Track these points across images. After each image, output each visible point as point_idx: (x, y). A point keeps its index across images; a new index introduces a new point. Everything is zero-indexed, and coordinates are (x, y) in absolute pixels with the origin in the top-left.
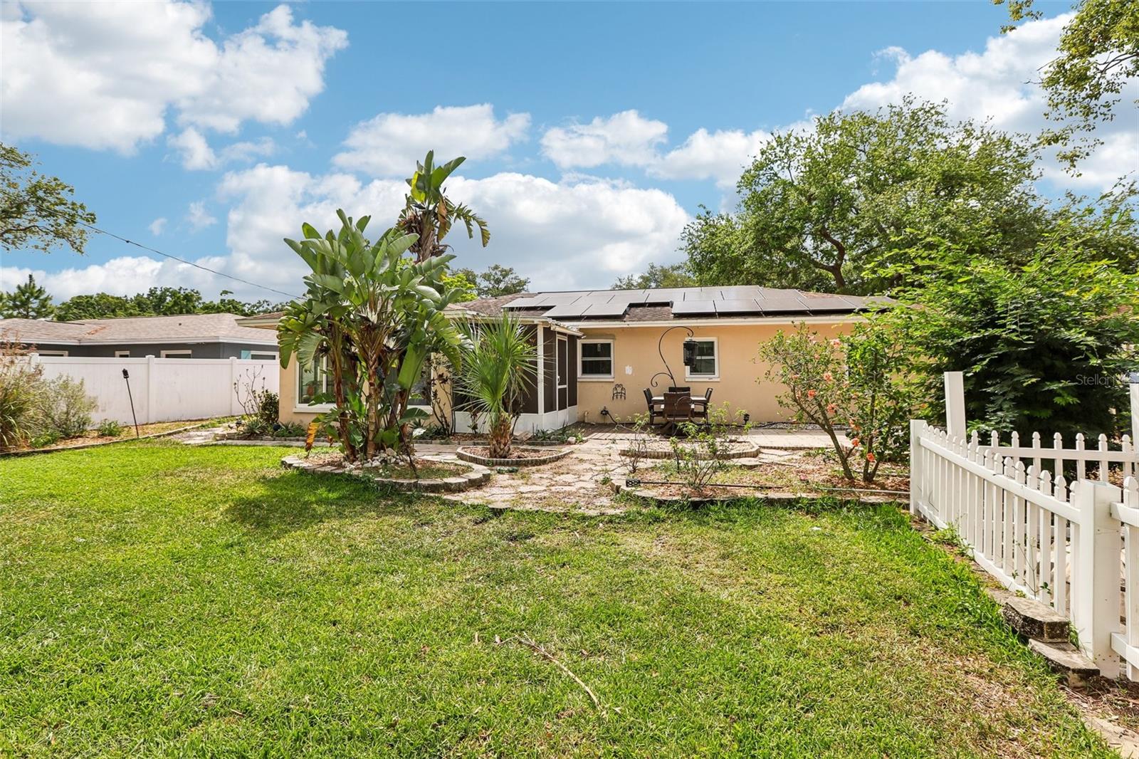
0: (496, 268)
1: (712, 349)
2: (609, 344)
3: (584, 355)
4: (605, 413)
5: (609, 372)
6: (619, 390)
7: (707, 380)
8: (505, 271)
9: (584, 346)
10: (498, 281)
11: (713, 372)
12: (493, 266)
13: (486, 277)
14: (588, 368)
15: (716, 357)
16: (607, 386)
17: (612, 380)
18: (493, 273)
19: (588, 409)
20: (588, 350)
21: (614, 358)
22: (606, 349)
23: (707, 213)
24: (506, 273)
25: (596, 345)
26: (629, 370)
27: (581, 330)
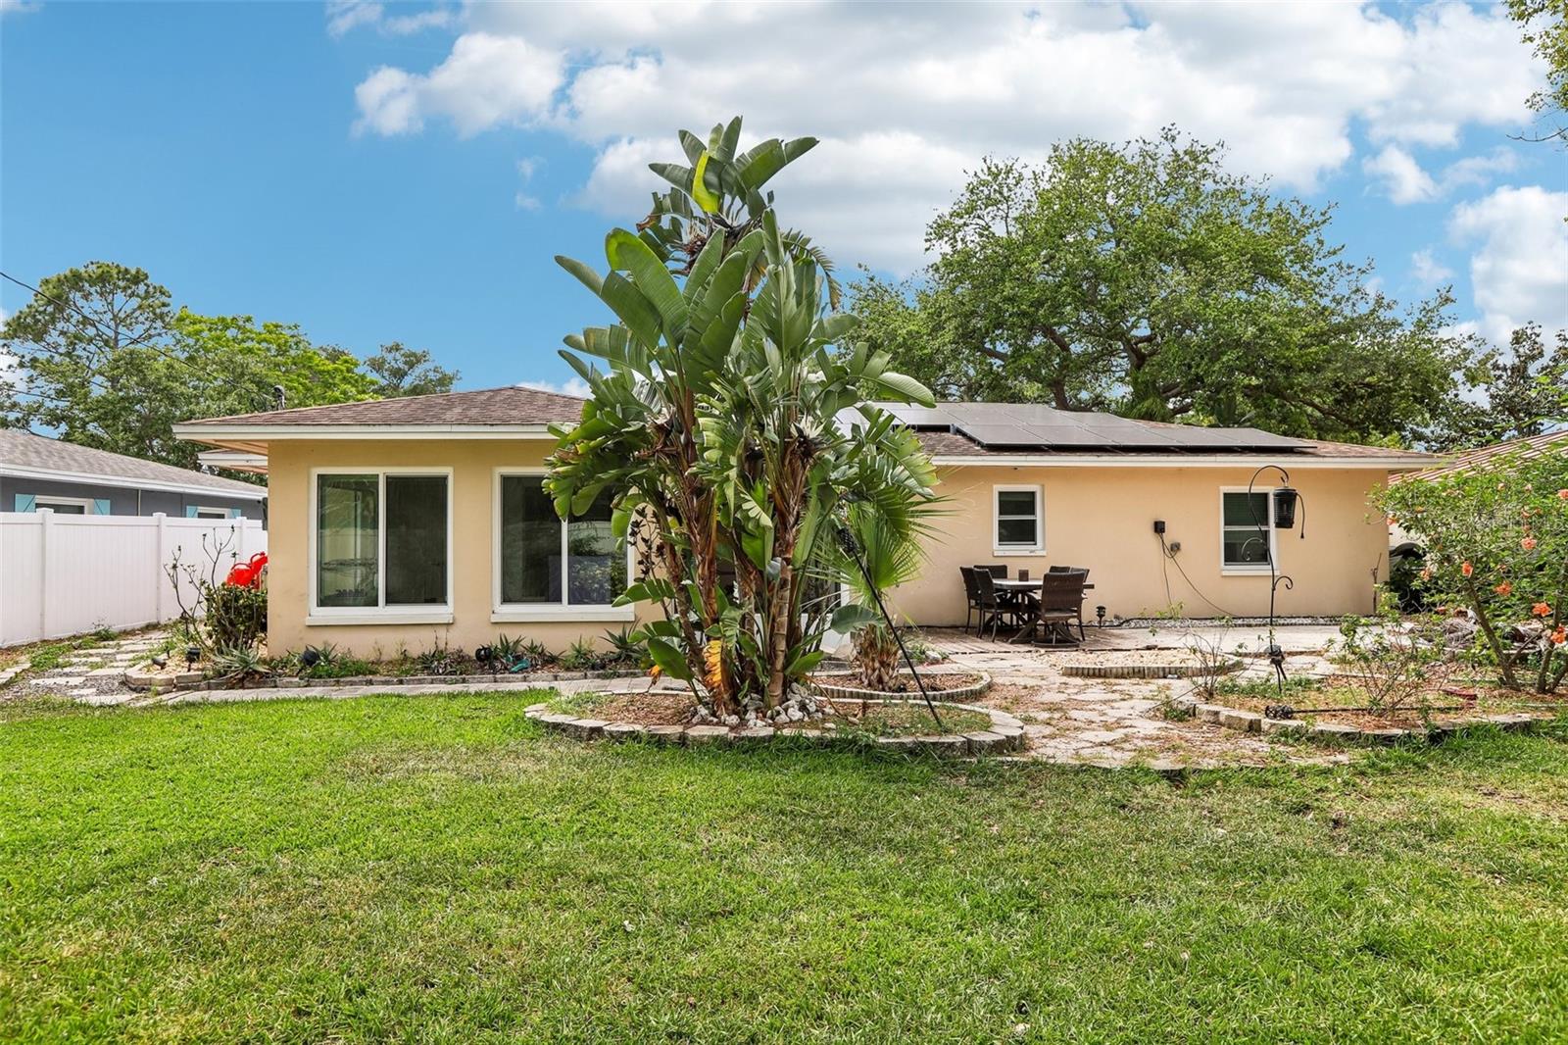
0: (397, 348)
1: (1032, 504)
7: (1027, 553)
8: (414, 355)
10: (399, 374)
11: (1034, 539)
12: (390, 344)
13: (377, 365)
15: (1038, 517)
18: (389, 357)
24: (413, 360)
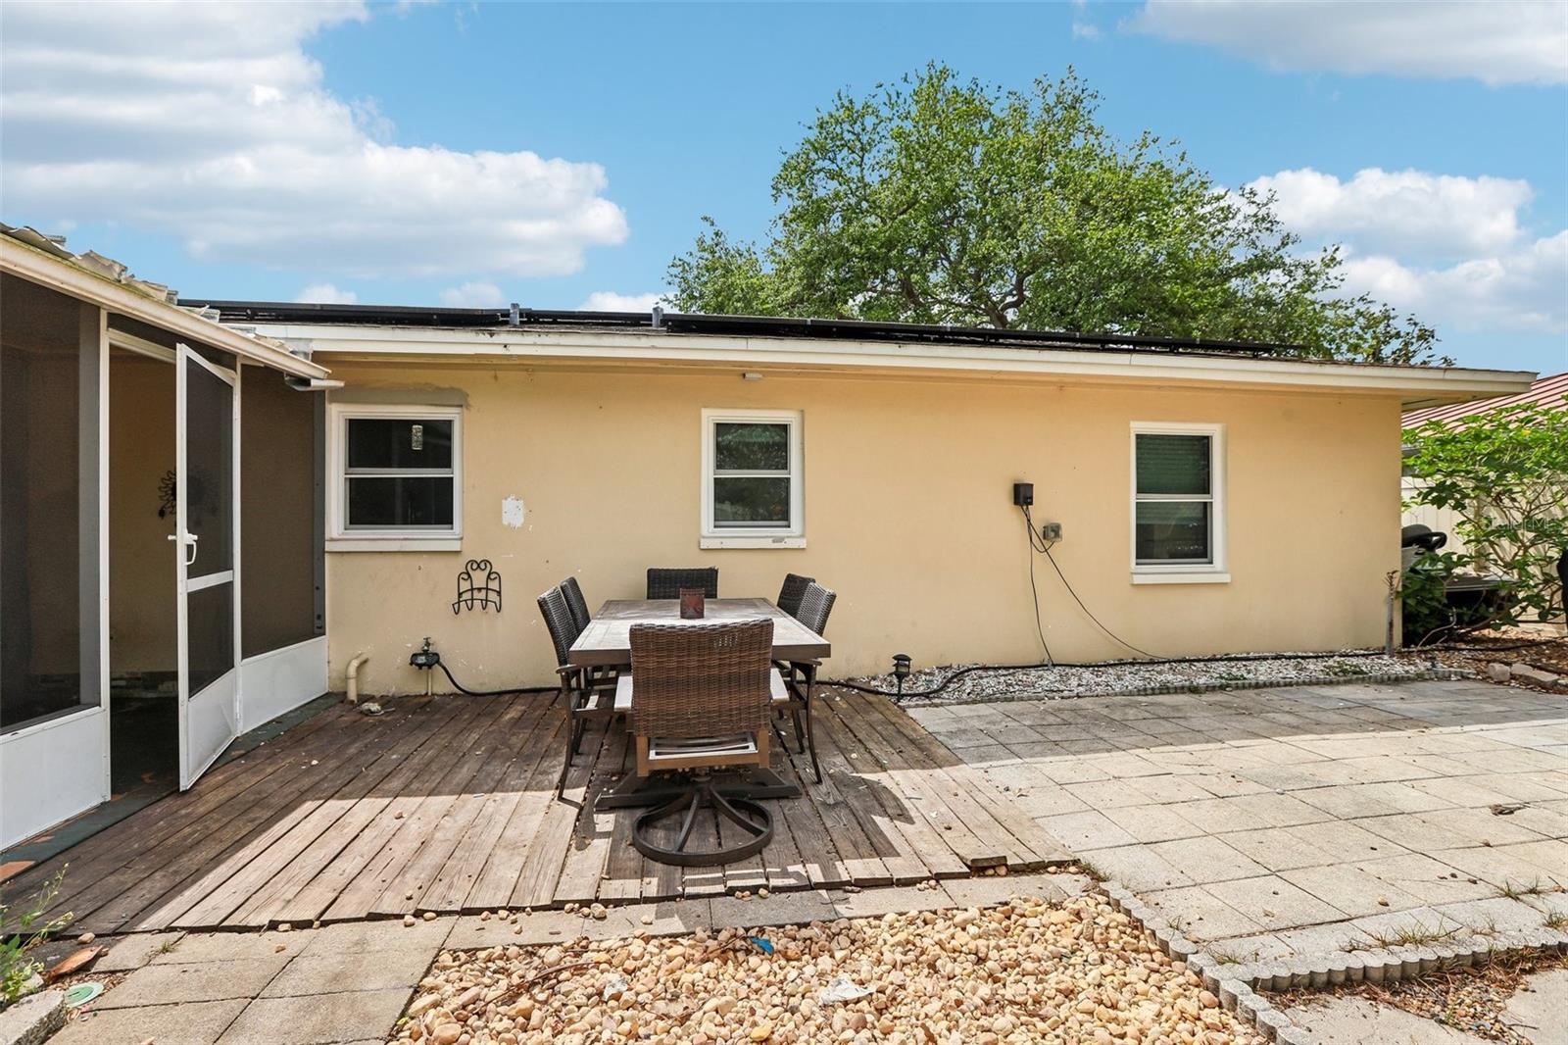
1: (783, 447)
2: (449, 423)
3: (355, 458)
4: (427, 660)
5: (445, 517)
6: (479, 578)
7: (768, 544)
9: (356, 428)
11: (784, 516)
14: (368, 506)
15: (794, 474)
16: (438, 564)
17: (455, 546)
19: (367, 650)
20: (368, 440)
21: (462, 472)
22: (438, 442)
23: (717, 234)
25: (407, 424)
26: (513, 513)
27: (318, 357)
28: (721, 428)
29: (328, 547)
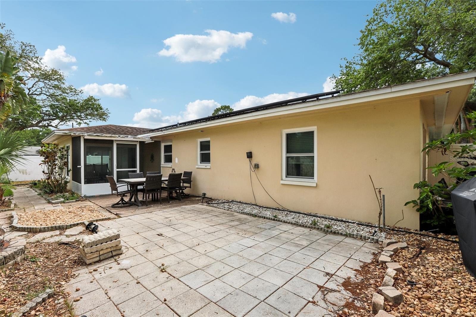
3: (165, 152)
6: (174, 172)
7: (204, 167)
16: (170, 170)
17: (171, 166)
26: (177, 160)
28: (201, 142)
29: (161, 166)
